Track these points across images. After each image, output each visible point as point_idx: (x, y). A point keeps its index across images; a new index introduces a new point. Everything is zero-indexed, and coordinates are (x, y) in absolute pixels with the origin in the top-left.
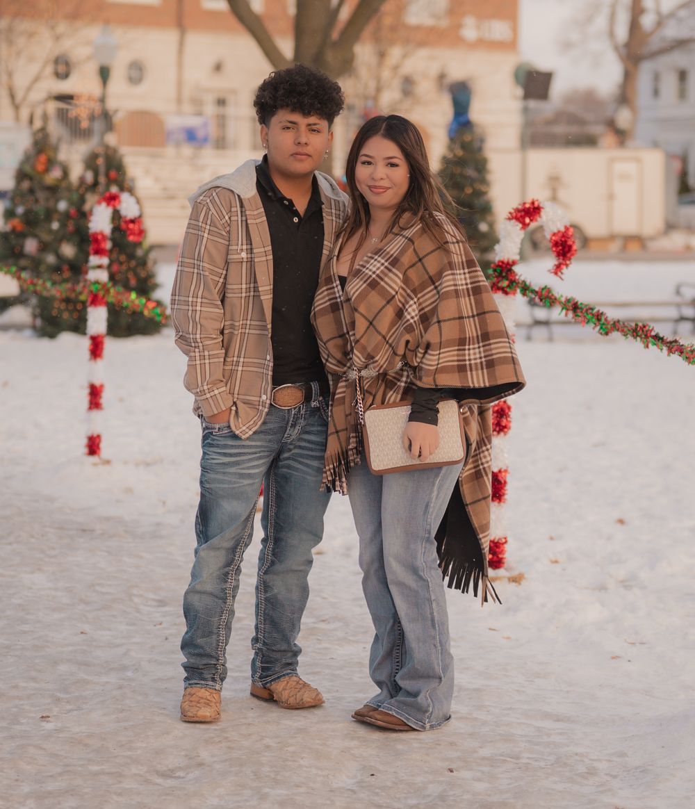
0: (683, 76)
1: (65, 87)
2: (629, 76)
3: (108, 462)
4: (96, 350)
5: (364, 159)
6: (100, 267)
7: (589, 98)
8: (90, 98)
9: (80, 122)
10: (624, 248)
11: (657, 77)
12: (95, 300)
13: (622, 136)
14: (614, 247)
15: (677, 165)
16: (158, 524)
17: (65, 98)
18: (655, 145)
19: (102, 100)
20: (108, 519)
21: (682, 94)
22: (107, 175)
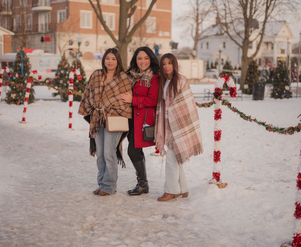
0: (207, 44)
1: (71, 47)
2: (196, 44)
3: (73, 130)
4: (71, 104)
5: (107, 58)
6: (71, 86)
7: (187, 49)
8: (76, 49)
9: (74, 55)
10: (195, 81)
11: (202, 44)
12: (70, 93)
13: (194, 57)
14: (192, 81)
15: (206, 63)
16: (84, 144)
17: (71, 49)
18: (202, 59)
19: (79, 50)
20: (73, 142)
21: (208, 48)
22: (77, 66)
